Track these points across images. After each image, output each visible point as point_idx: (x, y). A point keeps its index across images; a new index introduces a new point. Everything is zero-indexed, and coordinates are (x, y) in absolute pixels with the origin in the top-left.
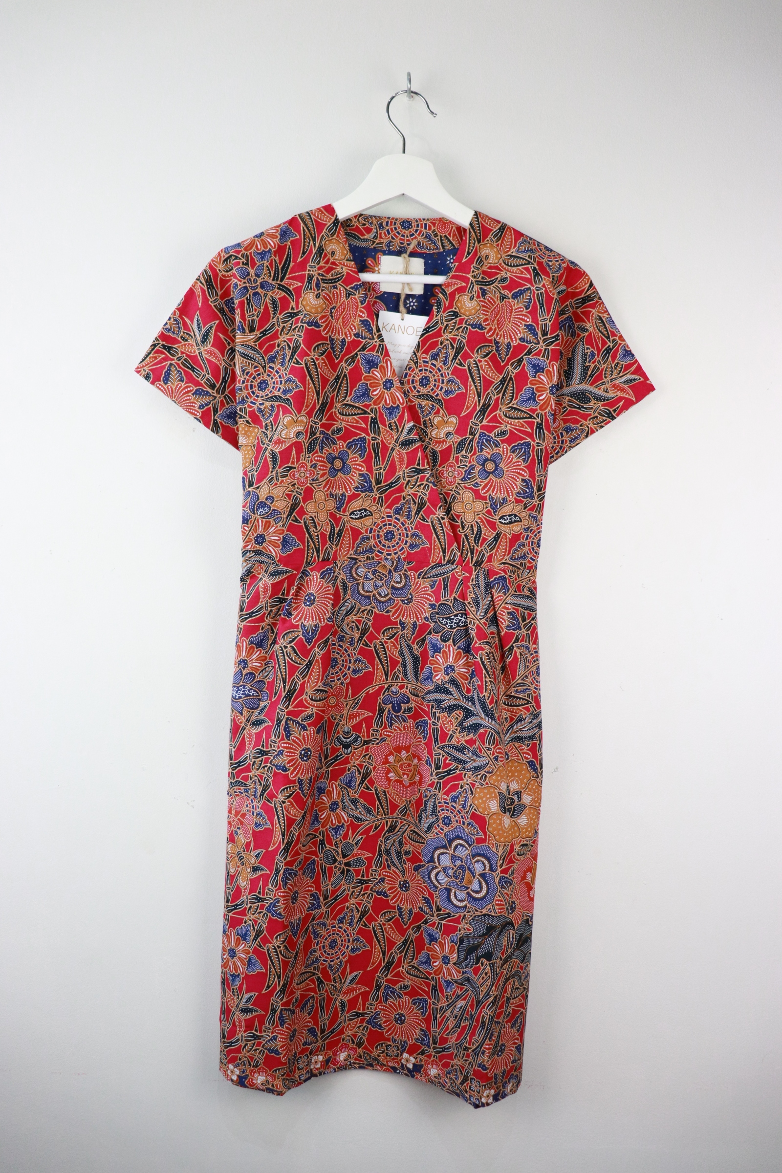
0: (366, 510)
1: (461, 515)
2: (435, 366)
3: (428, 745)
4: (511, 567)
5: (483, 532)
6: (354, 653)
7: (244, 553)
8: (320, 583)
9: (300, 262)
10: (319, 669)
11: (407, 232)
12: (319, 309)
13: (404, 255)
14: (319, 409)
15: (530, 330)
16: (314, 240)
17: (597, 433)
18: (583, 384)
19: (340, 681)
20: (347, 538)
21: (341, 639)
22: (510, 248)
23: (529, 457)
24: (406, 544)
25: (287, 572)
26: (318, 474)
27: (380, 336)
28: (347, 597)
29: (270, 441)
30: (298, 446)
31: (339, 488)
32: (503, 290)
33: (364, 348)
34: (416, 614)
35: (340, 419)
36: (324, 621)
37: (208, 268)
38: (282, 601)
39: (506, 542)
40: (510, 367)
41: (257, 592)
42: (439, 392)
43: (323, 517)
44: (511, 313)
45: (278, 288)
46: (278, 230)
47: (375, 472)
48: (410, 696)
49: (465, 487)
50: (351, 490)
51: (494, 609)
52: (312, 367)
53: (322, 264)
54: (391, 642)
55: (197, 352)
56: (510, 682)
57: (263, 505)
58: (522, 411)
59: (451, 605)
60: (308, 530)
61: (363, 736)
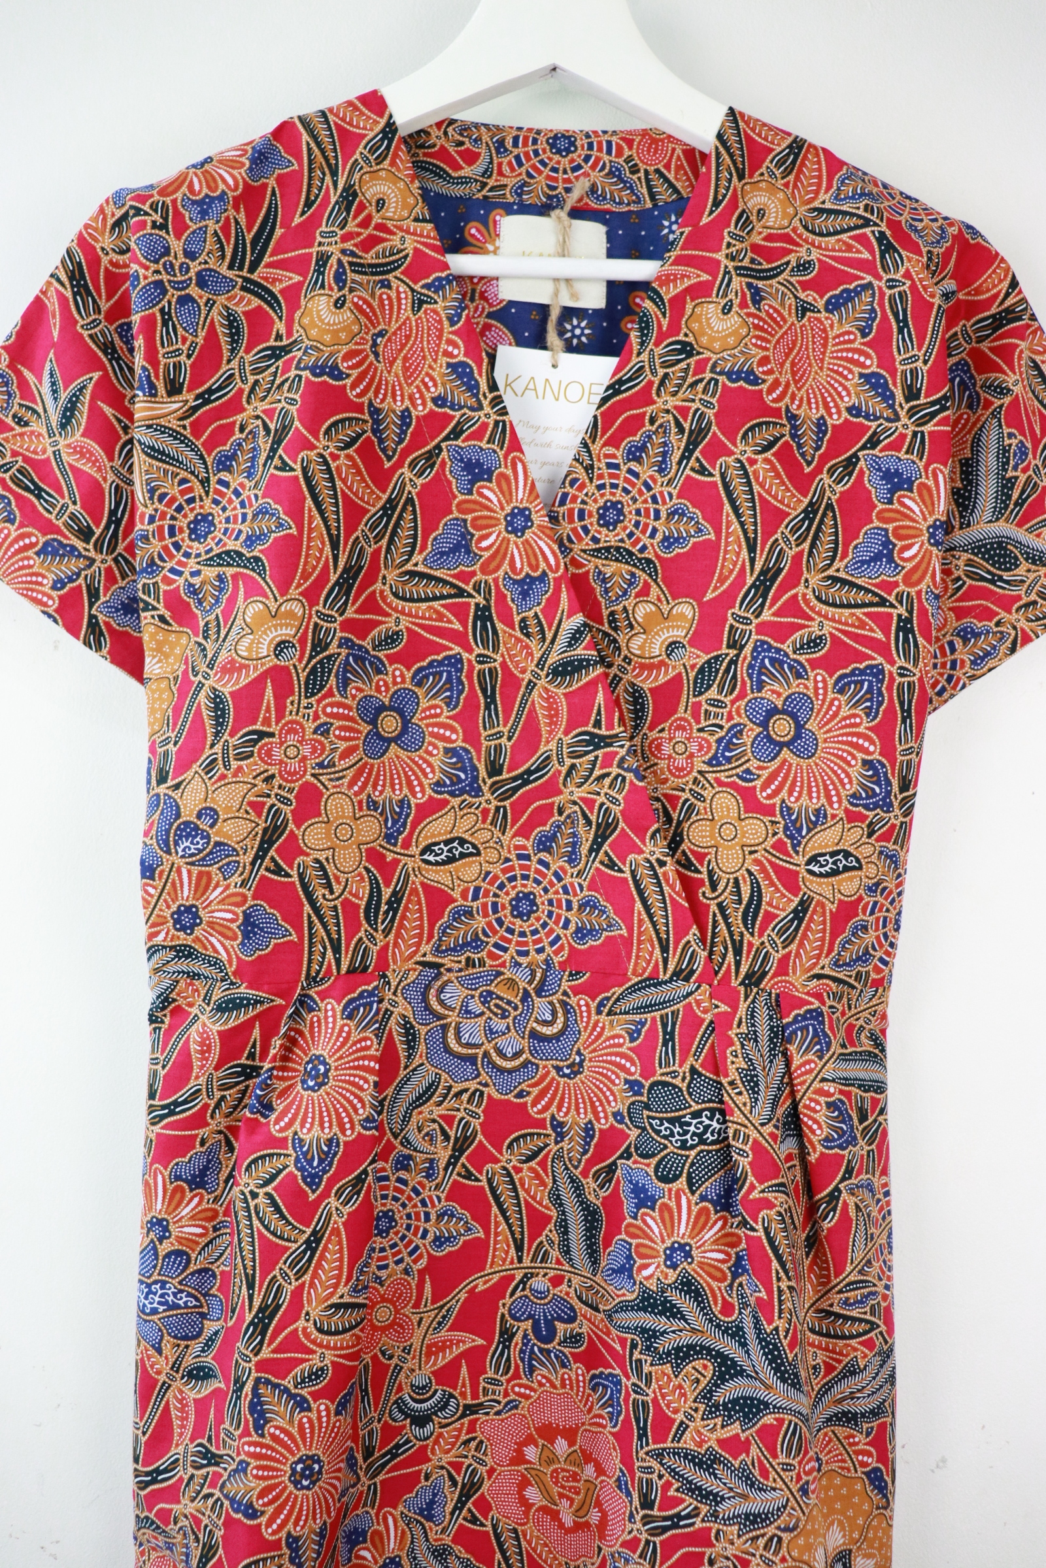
0: (462, 842)
1: (706, 854)
2: (637, 475)
3: (622, 1438)
4: (833, 985)
5: (766, 899)
6: (437, 1196)
7: (152, 951)
8: (341, 1030)
9: (300, 224)
10: (341, 1251)
11: (565, 162)
12: (343, 336)
13: (555, 213)
14: (337, 583)
15: (874, 387)
16: (334, 173)
17: (1036, 642)
18: (1001, 523)
19: (402, 1266)
20: (414, 914)
21: (403, 1163)
22: (817, 193)
23: (880, 704)
24: (565, 927)
25: (256, 1002)
26: (333, 750)
27: (498, 400)
28: (417, 1062)
29: (211, 666)
30: (280, 677)
31: (393, 785)
32: (804, 290)
33: (456, 433)
34: (592, 1103)
35: (396, 610)
36: (352, 1128)
37: (74, 244)
38: (250, 1072)
39: (824, 923)
40: (825, 479)
41: (186, 1053)
42: (647, 541)
43: (349, 861)
44: (825, 346)
45: (243, 288)
46: (246, 151)
47: (485, 744)
48: (578, 1305)
49: (717, 780)
50: (423, 791)
51: (793, 1093)
52: (320, 478)
53: (351, 226)
54: (531, 1169)
55: (50, 450)
56: (828, 1277)
57: (189, 830)
58: (860, 588)
59: (684, 1086)
60: (309, 896)
61: (463, 1394)
